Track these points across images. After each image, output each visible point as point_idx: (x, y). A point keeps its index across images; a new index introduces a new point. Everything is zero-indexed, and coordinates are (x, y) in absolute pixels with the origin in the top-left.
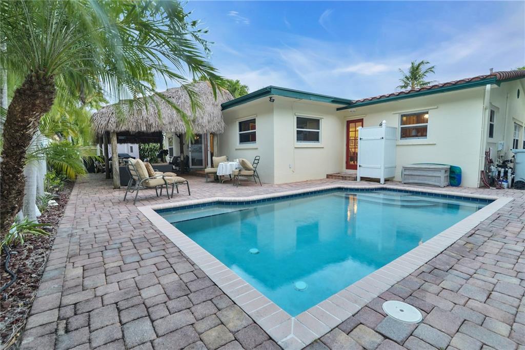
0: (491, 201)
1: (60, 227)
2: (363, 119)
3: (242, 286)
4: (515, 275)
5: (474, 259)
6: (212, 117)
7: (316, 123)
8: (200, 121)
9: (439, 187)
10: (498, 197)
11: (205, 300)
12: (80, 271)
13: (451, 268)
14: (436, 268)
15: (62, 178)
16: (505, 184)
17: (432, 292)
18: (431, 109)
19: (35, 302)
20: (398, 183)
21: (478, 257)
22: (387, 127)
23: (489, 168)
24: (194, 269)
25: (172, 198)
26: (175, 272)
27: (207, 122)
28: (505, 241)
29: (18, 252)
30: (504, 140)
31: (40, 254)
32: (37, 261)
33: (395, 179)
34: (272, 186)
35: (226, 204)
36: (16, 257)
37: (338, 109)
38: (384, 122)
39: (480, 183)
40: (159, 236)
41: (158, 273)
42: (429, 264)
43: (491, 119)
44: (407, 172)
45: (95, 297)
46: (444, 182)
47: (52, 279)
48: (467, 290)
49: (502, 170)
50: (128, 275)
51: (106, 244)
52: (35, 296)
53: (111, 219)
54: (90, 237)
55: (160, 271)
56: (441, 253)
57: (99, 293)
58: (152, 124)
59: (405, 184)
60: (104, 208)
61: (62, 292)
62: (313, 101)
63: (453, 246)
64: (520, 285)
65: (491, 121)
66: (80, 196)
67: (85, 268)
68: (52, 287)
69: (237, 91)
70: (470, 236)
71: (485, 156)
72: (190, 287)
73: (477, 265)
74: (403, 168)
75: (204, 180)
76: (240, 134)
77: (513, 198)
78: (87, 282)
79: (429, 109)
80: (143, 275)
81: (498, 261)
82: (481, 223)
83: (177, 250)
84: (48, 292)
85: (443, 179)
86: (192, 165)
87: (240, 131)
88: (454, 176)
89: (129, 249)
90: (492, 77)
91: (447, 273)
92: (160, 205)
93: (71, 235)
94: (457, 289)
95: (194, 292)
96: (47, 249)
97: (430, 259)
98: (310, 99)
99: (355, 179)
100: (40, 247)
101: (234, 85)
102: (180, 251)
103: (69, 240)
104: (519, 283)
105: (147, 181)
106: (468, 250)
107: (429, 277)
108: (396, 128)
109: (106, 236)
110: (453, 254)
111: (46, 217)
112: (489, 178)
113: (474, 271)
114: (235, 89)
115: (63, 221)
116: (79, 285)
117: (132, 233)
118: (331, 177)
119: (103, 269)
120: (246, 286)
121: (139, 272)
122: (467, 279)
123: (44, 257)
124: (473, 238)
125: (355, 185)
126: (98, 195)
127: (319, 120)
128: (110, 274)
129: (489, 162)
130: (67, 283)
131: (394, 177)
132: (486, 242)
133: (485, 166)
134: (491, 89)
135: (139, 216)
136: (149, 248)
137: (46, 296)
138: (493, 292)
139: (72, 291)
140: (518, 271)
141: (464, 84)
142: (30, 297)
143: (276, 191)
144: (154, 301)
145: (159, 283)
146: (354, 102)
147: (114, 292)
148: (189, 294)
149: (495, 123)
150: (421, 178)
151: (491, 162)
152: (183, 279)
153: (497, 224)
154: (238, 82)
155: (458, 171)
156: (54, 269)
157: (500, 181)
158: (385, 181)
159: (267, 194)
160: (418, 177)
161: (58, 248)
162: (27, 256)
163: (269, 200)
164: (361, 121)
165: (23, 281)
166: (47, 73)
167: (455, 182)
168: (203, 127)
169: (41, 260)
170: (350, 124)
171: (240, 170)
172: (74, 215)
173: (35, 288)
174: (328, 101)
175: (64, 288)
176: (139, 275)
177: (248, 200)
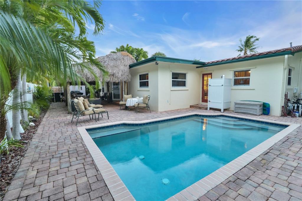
0: (286, 126)
1: (32, 141)
2: (212, 73)
3: (121, 187)
4: (287, 185)
5: (264, 172)
6: (124, 73)
7: (184, 75)
8: (117, 75)
9: (256, 115)
10: (291, 124)
11: (98, 197)
12: (35, 173)
13: (248, 179)
14: (239, 179)
15: (41, 107)
16: (297, 114)
17: (231, 197)
18: (252, 68)
19: (6, 194)
20: (232, 112)
21: (267, 171)
22: (225, 79)
23: (287, 104)
24: (97, 174)
25: (98, 121)
26: (86, 176)
27: (121, 75)
28: (287, 158)
29: (6, 158)
30: (298, 86)
31: (17, 160)
32: (15, 164)
33: (230, 109)
34: (157, 113)
35: (128, 125)
36: (4, 161)
37: (197, 67)
38: (224, 76)
39: (281, 114)
40: (84, 149)
41: (77, 176)
42: (235, 176)
43: (290, 74)
44: (237, 106)
45: (39, 192)
46: (259, 112)
47: (19, 178)
48: (254, 196)
49: (296, 105)
50: (60, 177)
51: (54, 154)
52: (7, 190)
53: (61, 136)
54: (46, 148)
55: (78, 174)
56: (245, 167)
57: (41, 190)
58: (89, 77)
59: (236, 112)
60: (59, 127)
61: (22, 187)
62: (181, 64)
63: (253, 161)
64: (288, 193)
65: (289, 75)
66: (49, 119)
67: (39, 170)
68: (18, 184)
69: (141, 55)
70: (266, 154)
71: (284, 97)
72: (92, 187)
73: (265, 176)
74: (235, 103)
75: (119, 108)
76: (140, 82)
77: (300, 125)
78: (37, 182)
79: (251, 69)
80: (68, 177)
81: (279, 174)
82: (275, 144)
83: (92, 160)
84: (15, 187)
85: (258, 111)
86: (114, 98)
87: (140, 80)
88: (266, 109)
89: (65, 158)
90: (288, 50)
91: (244, 182)
92: (90, 126)
93: (37, 147)
94: (247, 195)
95: (94, 190)
96: (22, 156)
97: (237, 171)
98: (180, 63)
99: (207, 109)
100: (18, 155)
101: (139, 51)
102: (93, 161)
103: (35, 150)
104: (287, 192)
105: (84, 112)
106: (262, 165)
107: (232, 185)
108: (231, 79)
109: (55, 147)
110: (252, 168)
111: (27, 133)
112: (287, 111)
113: (262, 181)
114: (140, 53)
115: (35, 136)
116: (32, 183)
117: (70, 146)
118: (192, 107)
119: (47, 172)
120: (123, 188)
121: (67, 174)
122: (256, 188)
123: (19, 162)
124: (268, 156)
125: (206, 113)
126: (58, 118)
127: (186, 74)
128: (51, 175)
129: (287, 100)
130: (26, 181)
131: (230, 108)
132: (275, 158)
133: (284, 103)
134: (288, 57)
135: (77, 134)
136: (76, 157)
137: (13, 190)
138: (270, 199)
139: (27, 187)
140: (290, 182)
141: (271, 54)
142: (5, 190)
143: (158, 117)
144: (69, 196)
145: (76, 184)
146: (206, 63)
147: (50, 189)
148: (90, 192)
149: (292, 76)
150: (245, 109)
151: (289, 100)
152: (90, 181)
153: (285, 145)
154: (142, 49)
155: (268, 106)
156: (22, 171)
157: (294, 112)
158: (224, 110)
159: (152, 119)
160: (243, 109)
161: (28, 156)
162: (10, 161)
163: (153, 123)
164: (211, 74)
165: (4, 179)
166: (11, 69)
167: (266, 112)
168: (118, 78)
169: (17, 164)
170: (205, 76)
171: (138, 104)
172: (42, 132)
173: (9, 184)
174: (190, 63)
175: (24, 185)
176: (66, 177)
177: (141, 123)
